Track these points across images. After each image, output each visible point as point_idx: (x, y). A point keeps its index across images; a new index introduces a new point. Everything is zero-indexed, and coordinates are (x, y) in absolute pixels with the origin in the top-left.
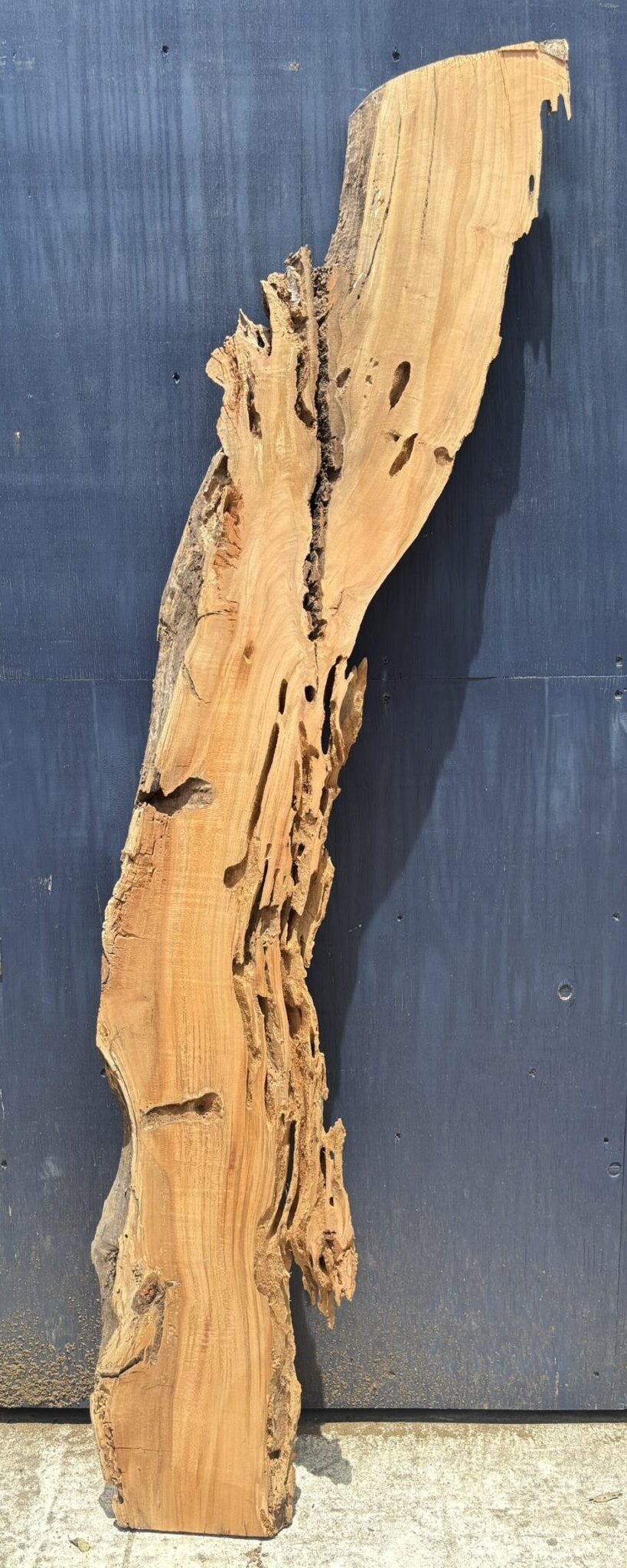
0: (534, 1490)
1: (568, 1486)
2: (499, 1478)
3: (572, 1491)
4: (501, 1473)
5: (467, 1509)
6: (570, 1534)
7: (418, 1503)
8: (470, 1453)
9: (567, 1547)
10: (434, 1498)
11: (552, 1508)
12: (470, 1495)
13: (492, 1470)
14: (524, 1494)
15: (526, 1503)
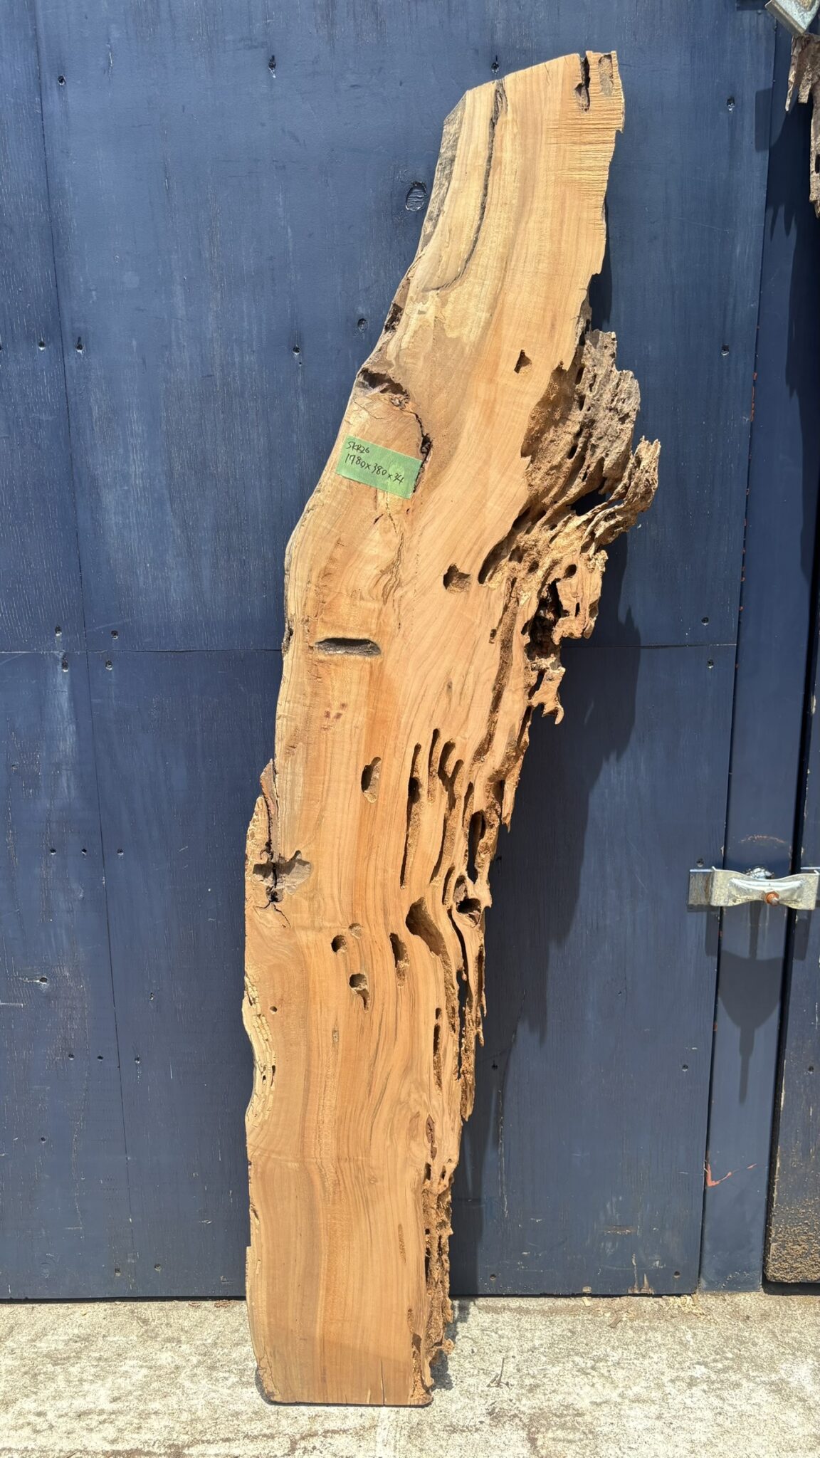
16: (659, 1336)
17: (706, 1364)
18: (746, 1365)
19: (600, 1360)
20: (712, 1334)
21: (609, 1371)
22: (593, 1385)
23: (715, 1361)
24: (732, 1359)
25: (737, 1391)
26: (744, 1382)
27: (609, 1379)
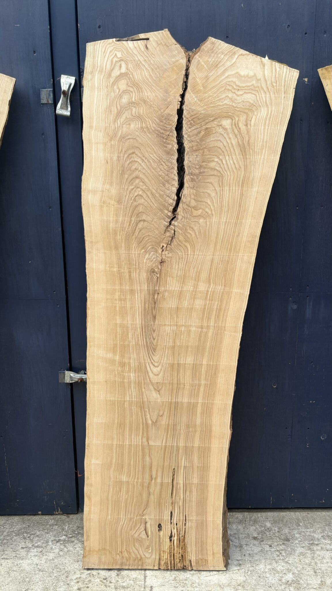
0: (265, 531)
1: (275, 530)
2: (254, 528)
3: (276, 531)
4: (255, 526)
5: (245, 537)
6: (276, 544)
7: (231, 535)
8: (245, 521)
9: (275, 547)
10: (235, 534)
11: (270, 536)
12: (246, 533)
13: (252, 525)
14: (262, 532)
15: (262, 535)
16: (57, 527)
17: (66, 536)
18: (80, 535)
19: (33, 534)
20: (75, 526)
21: (33, 538)
22: (25, 542)
23: (71, 534)
24: (76, 534)
25: (72, 543)
26: (76, 541)
27: (32, 541)
